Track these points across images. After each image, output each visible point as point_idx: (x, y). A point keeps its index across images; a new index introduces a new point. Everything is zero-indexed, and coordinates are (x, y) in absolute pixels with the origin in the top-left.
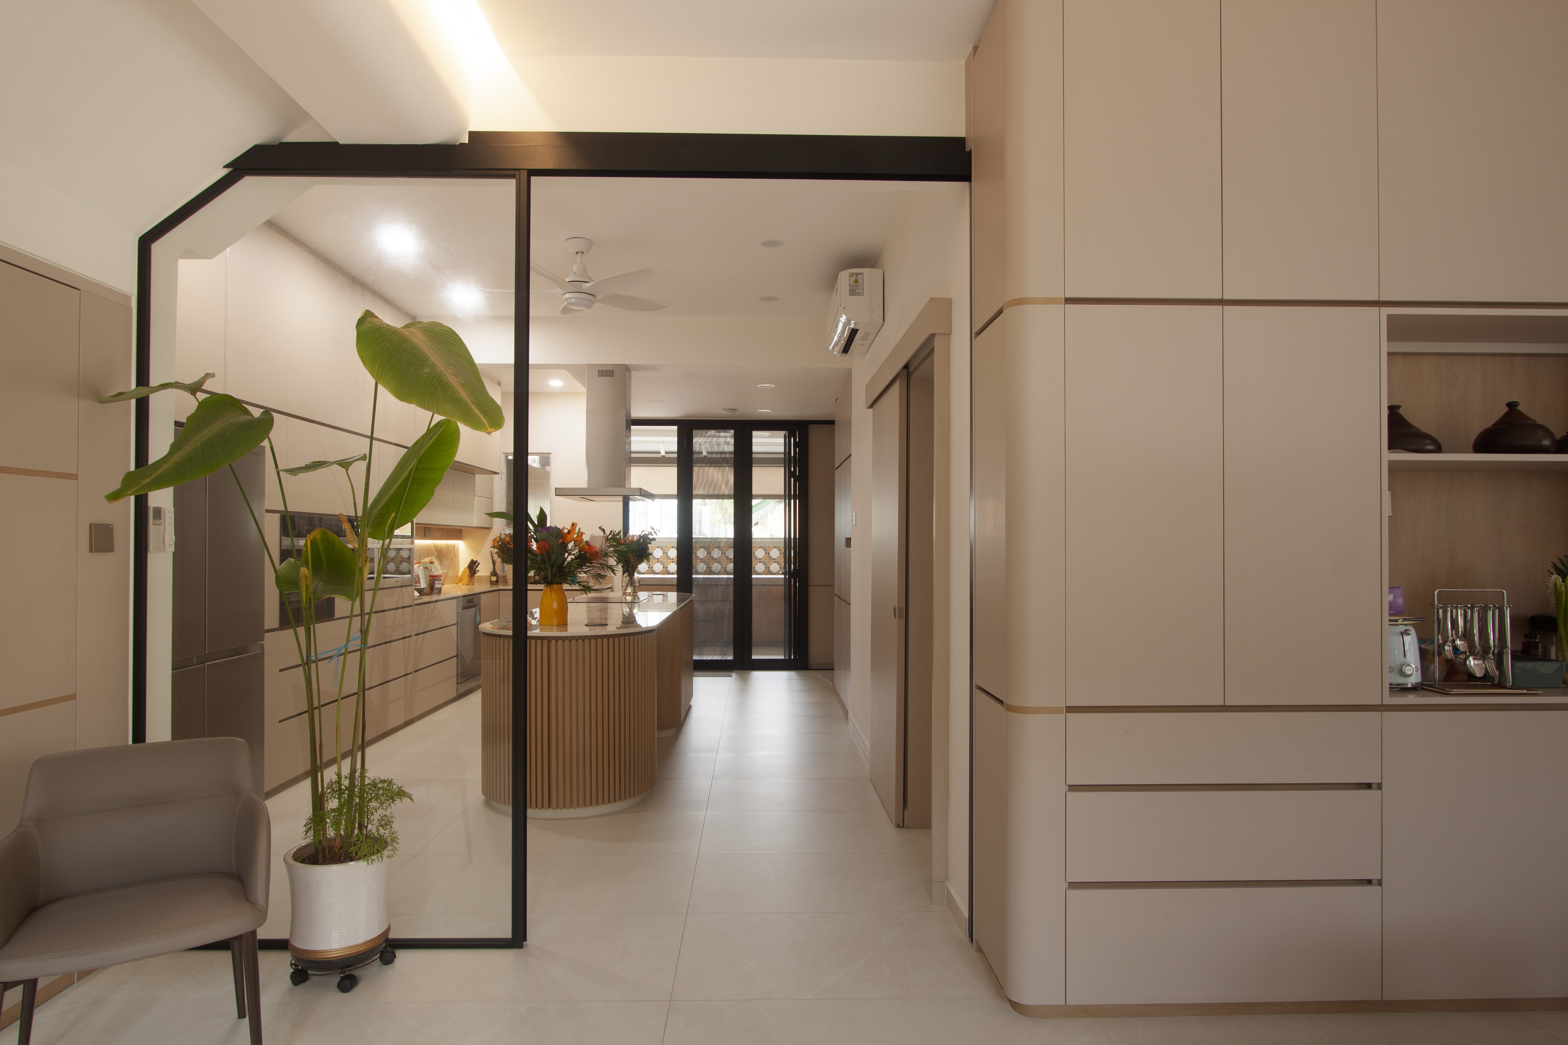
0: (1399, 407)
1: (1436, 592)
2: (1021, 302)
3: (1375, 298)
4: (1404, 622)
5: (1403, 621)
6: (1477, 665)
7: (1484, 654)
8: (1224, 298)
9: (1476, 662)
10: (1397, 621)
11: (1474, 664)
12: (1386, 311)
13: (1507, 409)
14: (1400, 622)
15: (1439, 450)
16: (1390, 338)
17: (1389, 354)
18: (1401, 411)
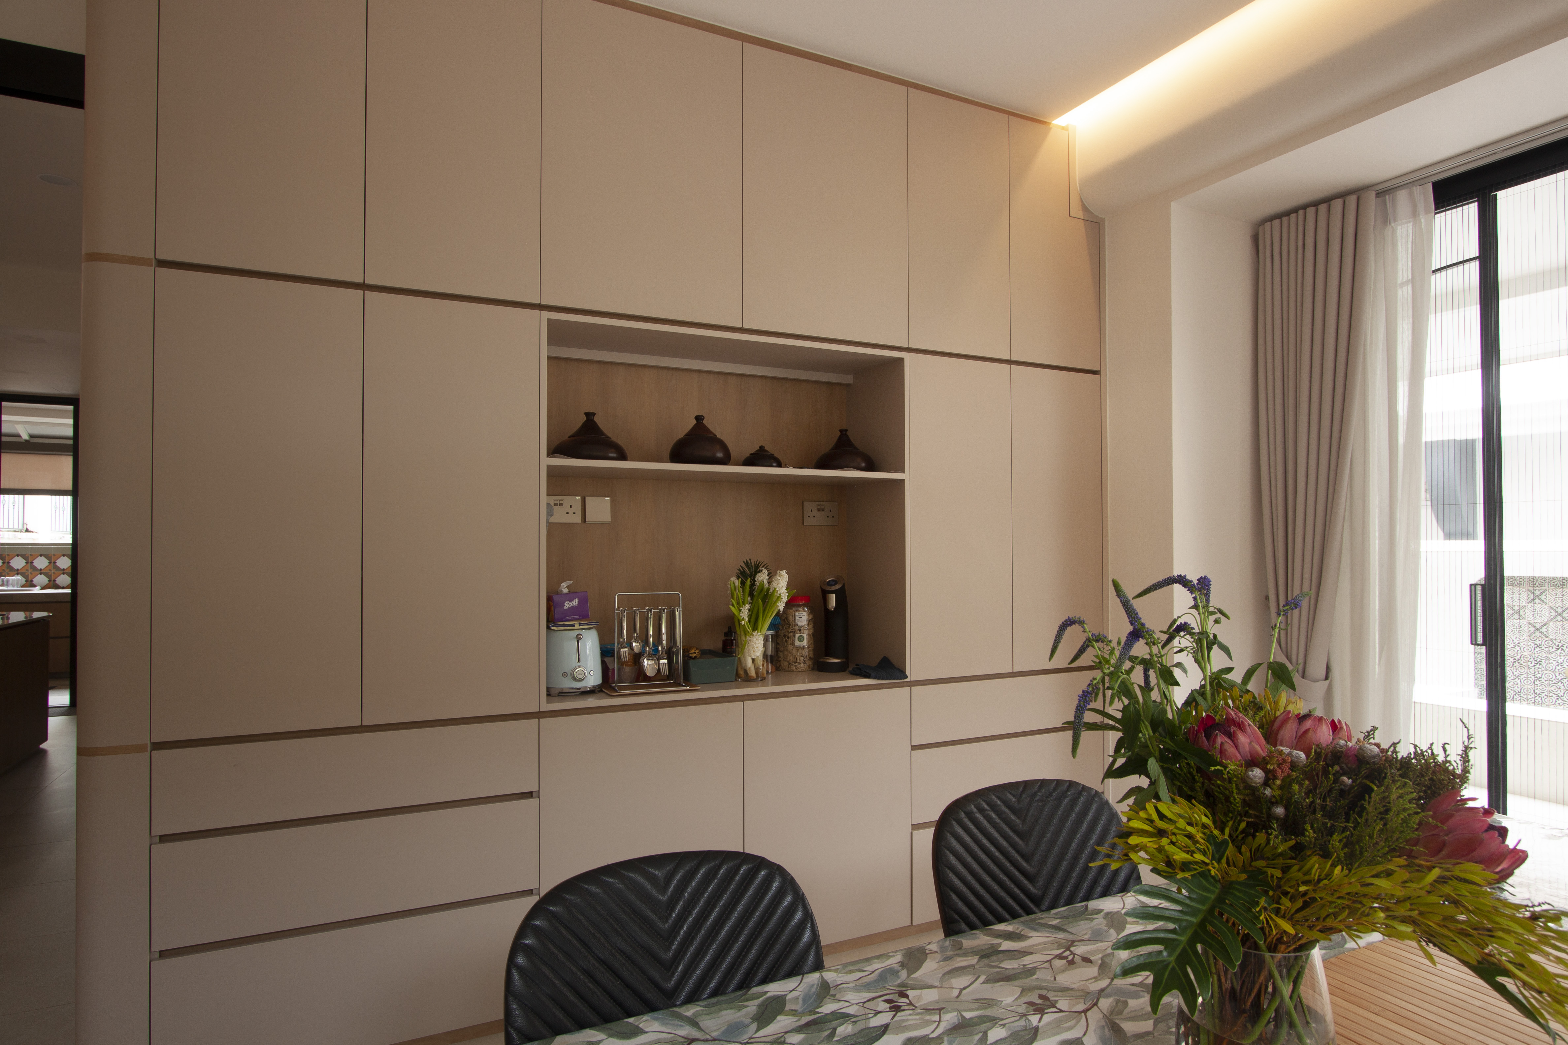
0: (594, 414)
1: (616, 596)
2: (94, 257)
3: (536, 301)
4: (582, 627)
5: (580, 626)
6: (650, 665)
7: (655, 655)
8: (366, 282)
9: (650, 662)
10: (574, 626)
11: (648, 664)
12: (546, 315)
13: (695, 422)
14: (577, 626)
15: (623, 457)
16: (550, 342)
17: (549, 358)
18: (596, 419)
